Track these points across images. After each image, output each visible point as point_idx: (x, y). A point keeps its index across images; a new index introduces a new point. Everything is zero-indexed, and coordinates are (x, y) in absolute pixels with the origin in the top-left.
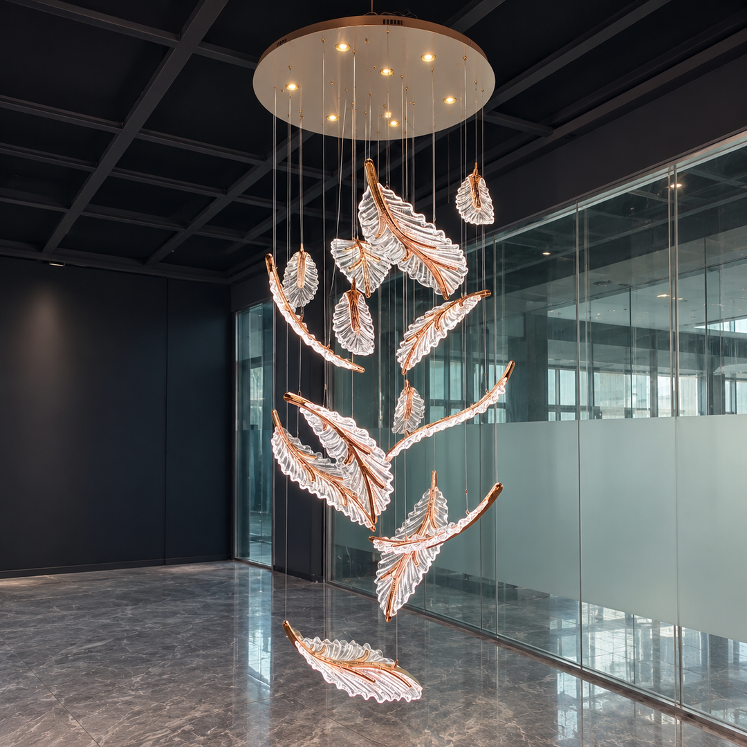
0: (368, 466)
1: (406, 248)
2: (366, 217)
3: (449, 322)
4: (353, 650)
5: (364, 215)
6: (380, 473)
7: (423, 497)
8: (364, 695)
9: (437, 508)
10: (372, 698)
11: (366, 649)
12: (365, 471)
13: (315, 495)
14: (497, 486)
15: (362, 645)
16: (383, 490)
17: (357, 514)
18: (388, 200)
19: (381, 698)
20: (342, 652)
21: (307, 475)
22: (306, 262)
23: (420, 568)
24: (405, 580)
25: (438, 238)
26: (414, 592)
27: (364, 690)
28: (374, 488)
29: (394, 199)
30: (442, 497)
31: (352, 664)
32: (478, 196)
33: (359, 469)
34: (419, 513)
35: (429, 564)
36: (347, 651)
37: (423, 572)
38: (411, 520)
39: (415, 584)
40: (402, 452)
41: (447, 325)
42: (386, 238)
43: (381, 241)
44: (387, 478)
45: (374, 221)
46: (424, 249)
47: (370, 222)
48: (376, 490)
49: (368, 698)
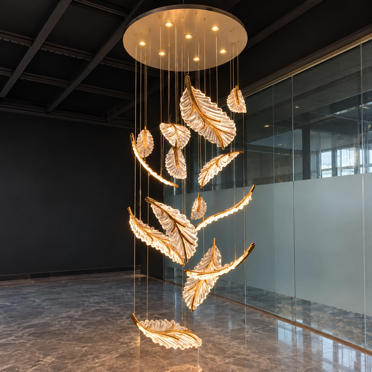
0: (184, 234)
1: (205, 122)
2: (184, 105)
3: (223, 163)
4: (166, 324)
5: (183, 104)
6: (191, 237)
7: (209, 251)
8: (174, 347)
9: (216, 256)
10: (179, 348)
11: (173, 323)
12: (182, 236)
13: (155, 248)
14: (252, 244)
15: (170, 321)
16: (192, 246)
17: (176, 258)
18: (196, 95)
19: (183, 347)
20: (160, 326)
21: (149, 239)
22: (147, 135)
23: (209, 286)
24: (201, 291)
25: (223, 116)
26: (205, 298)
27: (175, 344)
28: (187, 245)
29: (201, 95)
30: (218, 251)
31: (166, 331)
32: (238, 99)
33: (179, 235)
34: (206, 259)
35: (213, 284)
36: (163, 325)
37: (210, 288)
38: (203, 262)
39: (206, 294)
40: (202, 228)
41: (222, 165)
42: (194, 117)
43: (191, 118)
44: (195, 239)
45: (189, 107)
46: (214, 122)
47: (186, 108)
48: (188, 246)
49: (177, 348)
